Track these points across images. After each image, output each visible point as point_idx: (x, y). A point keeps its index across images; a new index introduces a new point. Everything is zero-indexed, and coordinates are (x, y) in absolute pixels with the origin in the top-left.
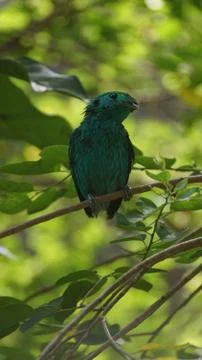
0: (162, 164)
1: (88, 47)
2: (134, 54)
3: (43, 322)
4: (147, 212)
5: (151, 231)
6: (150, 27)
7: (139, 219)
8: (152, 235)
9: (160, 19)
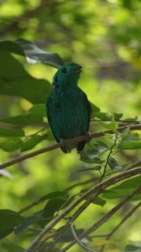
0: (112, 117)
1: (65, 29)
2: (97, 34)
3: (31, 227)
4: (101, 151)
5: (104, 164)
6: (109, 15)
7: (96, 156)
8: (106, 167)
9: (115, 9)
